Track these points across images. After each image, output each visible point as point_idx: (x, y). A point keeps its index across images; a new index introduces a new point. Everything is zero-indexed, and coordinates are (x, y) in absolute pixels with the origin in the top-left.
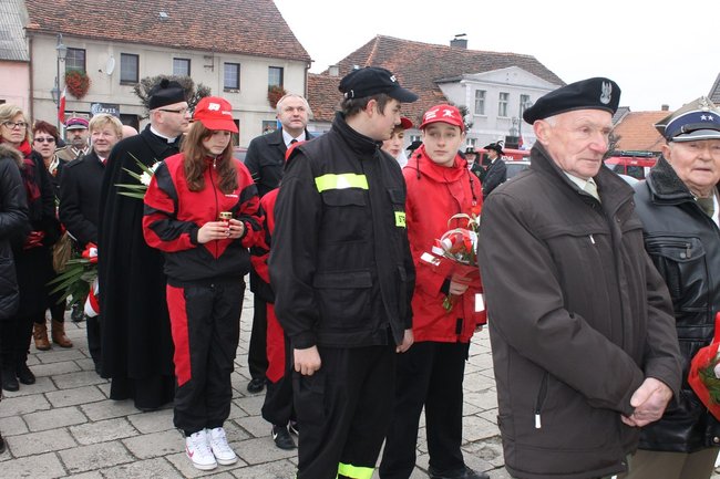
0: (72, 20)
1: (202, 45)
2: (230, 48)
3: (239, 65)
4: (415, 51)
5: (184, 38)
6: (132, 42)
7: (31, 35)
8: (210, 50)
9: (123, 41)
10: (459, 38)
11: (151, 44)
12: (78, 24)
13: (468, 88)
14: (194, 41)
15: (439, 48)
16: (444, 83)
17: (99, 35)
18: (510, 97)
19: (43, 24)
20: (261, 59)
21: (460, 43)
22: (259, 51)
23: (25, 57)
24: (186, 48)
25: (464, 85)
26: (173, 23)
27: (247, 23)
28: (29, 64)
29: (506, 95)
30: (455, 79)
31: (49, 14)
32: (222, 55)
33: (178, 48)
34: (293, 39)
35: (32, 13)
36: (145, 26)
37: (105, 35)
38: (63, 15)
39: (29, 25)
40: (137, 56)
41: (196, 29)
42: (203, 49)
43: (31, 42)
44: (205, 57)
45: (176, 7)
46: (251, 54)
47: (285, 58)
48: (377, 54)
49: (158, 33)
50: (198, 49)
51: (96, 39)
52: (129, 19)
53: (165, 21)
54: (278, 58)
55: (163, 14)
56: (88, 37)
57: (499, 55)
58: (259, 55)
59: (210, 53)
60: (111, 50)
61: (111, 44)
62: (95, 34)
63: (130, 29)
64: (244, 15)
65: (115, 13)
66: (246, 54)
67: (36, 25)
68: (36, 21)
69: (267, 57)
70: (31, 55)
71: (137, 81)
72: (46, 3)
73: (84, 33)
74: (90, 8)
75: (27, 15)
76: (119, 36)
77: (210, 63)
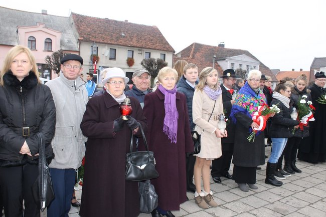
0: (93, 36)
1: (138, 46)
2: (148, 47)
3: (150, 53)
4: (207, 48)
5: (131, 43)
6: (114, 44)
7: (80, 42)
8: (141, 47)
9: (111, 44)
10: (221, 44)
11: (121, 45)
12: (95, 38)
13: (228, 62)
14: (135, 44)
15: (215, 47)
16: (219, 60)
17: (103, 42)
18: (243, 66)
19: (84, 38)
20: (158, 51)
21: (222, 46)
22: (157, 48)
23: (77, 50)
24: (133, 47)
25: (227, 61)
26: (126, 37)
27: (151, 38)
28: (79, 52)
29: (241, 65)
30: (223, 58)
31: (85, 34)
32: (145, 49)
33: (129, 46)
34: (168, 44)
35: (80, 34)
36: (118, 39)
37: (105, 42)
38: (90, 35)
39: (80, 38)
40: (115, 50)
41: (135, 39)
42: (138, 47)
43: (80, 44)
44: (139, 50)
45: (127, 32)
46: (155, 49)
48: (195, 49)
49: (122, 41)
50: (137, 47)
51: (102, 43)
52: (112, 36)
53: (124, 37)
54: (164, 50)
55: (123, 34)
56: (99, 43)
57: (236, 50)
58: (158, 50)
59: (140, 48)
60: (106, 47)
61: (107, 45)
62: (101, 41)
63: (113, 39)
64: (150, 35)
65: (107, 33)
66: (153, 49)
67: (82, 38)
68: (82, 37)
69: (160, 50)
70: (79, 49)
71: (115, 58)
72: (84, 30)
73: (98, 41)
74: (98, 32)
75: (78, 34)
76: (109, 42)
77: (141, 52)
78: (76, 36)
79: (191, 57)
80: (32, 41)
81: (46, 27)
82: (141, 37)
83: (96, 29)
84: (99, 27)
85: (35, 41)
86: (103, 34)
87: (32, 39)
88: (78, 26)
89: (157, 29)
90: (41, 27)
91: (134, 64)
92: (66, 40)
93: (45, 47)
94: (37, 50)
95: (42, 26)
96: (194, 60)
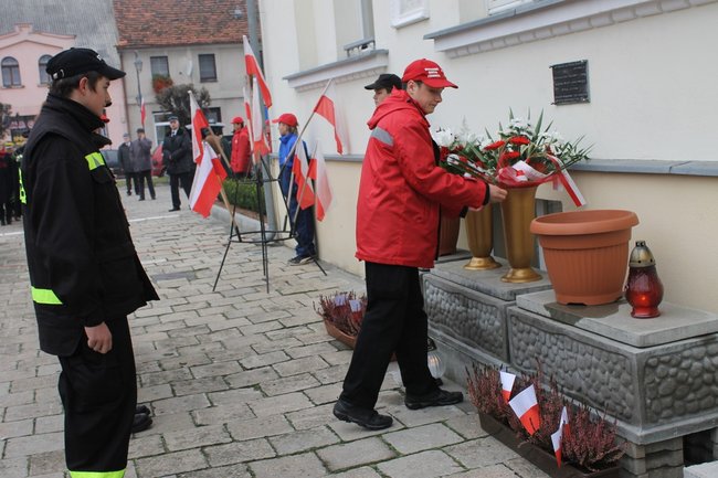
0: (155, 32)
6: (207, 44)
7: (121, 50)
9: (199, 44)
11: (223, 43)
12: (160, 34)
19: (129, 40)
31: (136, 30)
35: (121, 31)
36: (220, 25)
37: (184, 41)
38: (147, 29)
39: (120, 43)
40: (213, 56)
43: (121, 57)
49: (229, 31)
51: (175, 45)
52: (205, 22)
53: (239, 18)
55: (238, 12)
56: (168, 46)
60: (189, 54)
61: (188, 48)
62: (174, 41)
63: (205, 31)
65: (193, 17)
67: (125, 42)
68: (125, 38)
71: (215, 77)
72: (133, 20)
73: (164, 42)
74: (171, 18)
75: (117, 34)
76: (195, 40)
80: (10, 67)
81: (35, 32)
83: (167, 10)
85: (17, 66)
86: (182, 21)
87: (10, 63)
90: (25, 34)
93: (41, 77)
94: (23, 87)
95: (26, 31)
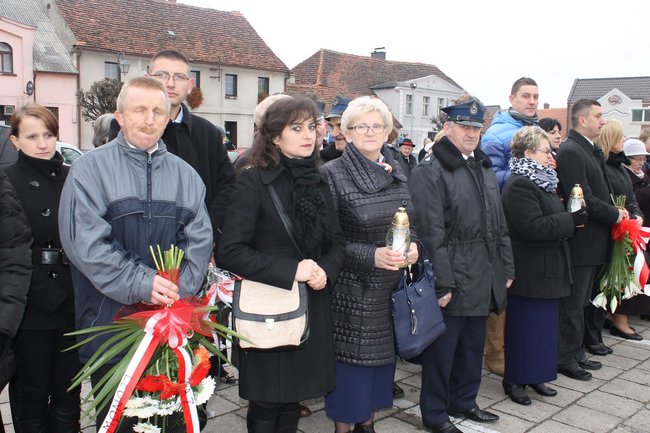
0: (107, 38)
1: (210, 60)
2: (230, 62)
3: (235, 76)
4: (350, 62)
5: (194, 53)
7: (78, 51)
8: (216, 63)
10: (378, 51)
12: (112, 41)
13: (401, 93)
14: (202, 56)
15: (366, 60)
16: (379, 88)
17: (131, 51)
18: (431, 100)
20: (253, 70)
21: (379, 55)
22: (251, 64)
23: (75, 71)
24: (199, 62)
25: (398, 91)
26: (180, 39)
27: (234, 40)
28: (78, 76)
29: (427, 98)
30: (386, 84)
31: (88, 33)
32: (225, 68)
33: (192, 62)
34: (272, 55)
35: (76, 32)
36: (161, 42)
37: (137, 51)
38: (98, 34)
39: (78, 43)
41: (199, 44)
42: (210, 63)
43: (78, 57)
44: (211, 69)
45: (179, 27)
46: (246, 67)
47: (271, 70)
48: (324, 65)
50: (207, 63)
51: (130, 54)
52: (147, 37)
53: (174, 39)
54: (266, 69)
55: (171, 33)
56: (124, 53)
57: (411, 65)
58: (253, 68)
59: (215, 66)
60: (140, 63)
61: (140, 58)
62: (128, 49)
63: (152, 45)
64: (229, 33)
66: (242, 67)
67: (83, 43)
68: (82, 39)
69: (258, 69)
70: (78, 68)
73: (120, 50)
74: (115, 27)
75: (69, 33)
76: (146, 51)
77: (216, 74)
78: (64, 39)
79: (319, 82)
82: (211, 40)
83: (109, 20)
84: (116, 14)
86: (126, 32)
88: (67, 13)
89: (244, 20)
91: (203, 101)
92: (42, 48)
96: (326, 90)
